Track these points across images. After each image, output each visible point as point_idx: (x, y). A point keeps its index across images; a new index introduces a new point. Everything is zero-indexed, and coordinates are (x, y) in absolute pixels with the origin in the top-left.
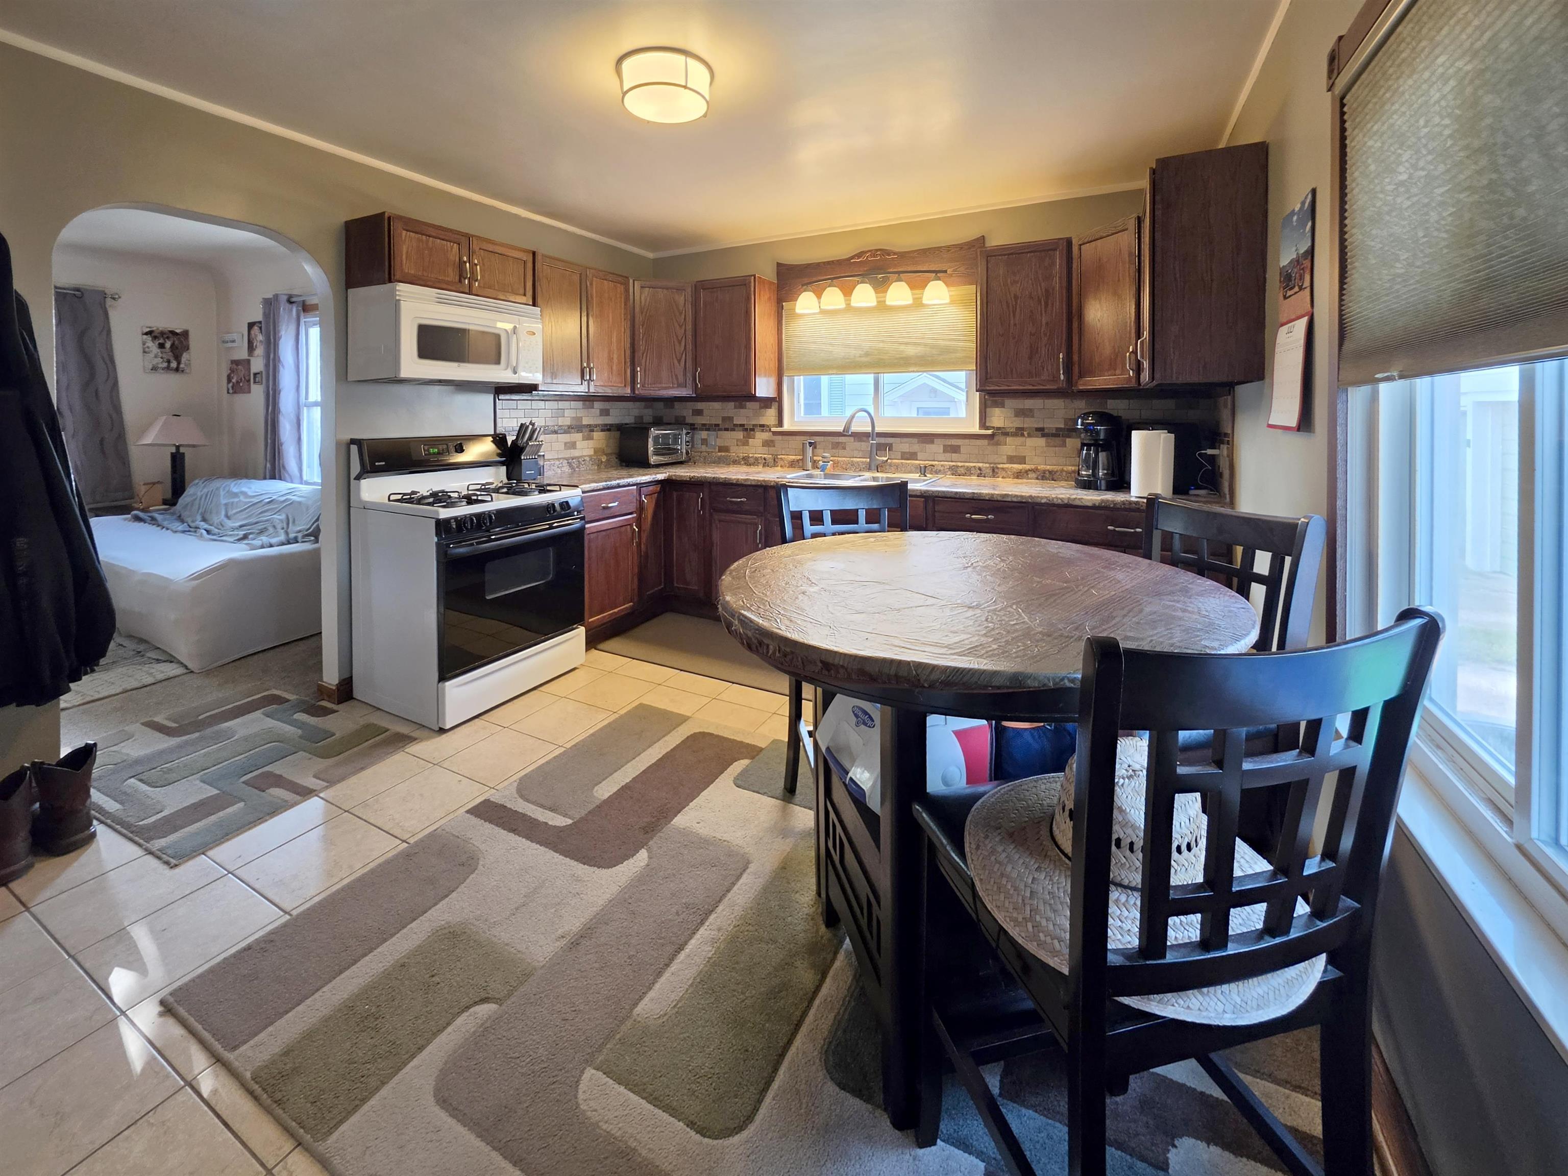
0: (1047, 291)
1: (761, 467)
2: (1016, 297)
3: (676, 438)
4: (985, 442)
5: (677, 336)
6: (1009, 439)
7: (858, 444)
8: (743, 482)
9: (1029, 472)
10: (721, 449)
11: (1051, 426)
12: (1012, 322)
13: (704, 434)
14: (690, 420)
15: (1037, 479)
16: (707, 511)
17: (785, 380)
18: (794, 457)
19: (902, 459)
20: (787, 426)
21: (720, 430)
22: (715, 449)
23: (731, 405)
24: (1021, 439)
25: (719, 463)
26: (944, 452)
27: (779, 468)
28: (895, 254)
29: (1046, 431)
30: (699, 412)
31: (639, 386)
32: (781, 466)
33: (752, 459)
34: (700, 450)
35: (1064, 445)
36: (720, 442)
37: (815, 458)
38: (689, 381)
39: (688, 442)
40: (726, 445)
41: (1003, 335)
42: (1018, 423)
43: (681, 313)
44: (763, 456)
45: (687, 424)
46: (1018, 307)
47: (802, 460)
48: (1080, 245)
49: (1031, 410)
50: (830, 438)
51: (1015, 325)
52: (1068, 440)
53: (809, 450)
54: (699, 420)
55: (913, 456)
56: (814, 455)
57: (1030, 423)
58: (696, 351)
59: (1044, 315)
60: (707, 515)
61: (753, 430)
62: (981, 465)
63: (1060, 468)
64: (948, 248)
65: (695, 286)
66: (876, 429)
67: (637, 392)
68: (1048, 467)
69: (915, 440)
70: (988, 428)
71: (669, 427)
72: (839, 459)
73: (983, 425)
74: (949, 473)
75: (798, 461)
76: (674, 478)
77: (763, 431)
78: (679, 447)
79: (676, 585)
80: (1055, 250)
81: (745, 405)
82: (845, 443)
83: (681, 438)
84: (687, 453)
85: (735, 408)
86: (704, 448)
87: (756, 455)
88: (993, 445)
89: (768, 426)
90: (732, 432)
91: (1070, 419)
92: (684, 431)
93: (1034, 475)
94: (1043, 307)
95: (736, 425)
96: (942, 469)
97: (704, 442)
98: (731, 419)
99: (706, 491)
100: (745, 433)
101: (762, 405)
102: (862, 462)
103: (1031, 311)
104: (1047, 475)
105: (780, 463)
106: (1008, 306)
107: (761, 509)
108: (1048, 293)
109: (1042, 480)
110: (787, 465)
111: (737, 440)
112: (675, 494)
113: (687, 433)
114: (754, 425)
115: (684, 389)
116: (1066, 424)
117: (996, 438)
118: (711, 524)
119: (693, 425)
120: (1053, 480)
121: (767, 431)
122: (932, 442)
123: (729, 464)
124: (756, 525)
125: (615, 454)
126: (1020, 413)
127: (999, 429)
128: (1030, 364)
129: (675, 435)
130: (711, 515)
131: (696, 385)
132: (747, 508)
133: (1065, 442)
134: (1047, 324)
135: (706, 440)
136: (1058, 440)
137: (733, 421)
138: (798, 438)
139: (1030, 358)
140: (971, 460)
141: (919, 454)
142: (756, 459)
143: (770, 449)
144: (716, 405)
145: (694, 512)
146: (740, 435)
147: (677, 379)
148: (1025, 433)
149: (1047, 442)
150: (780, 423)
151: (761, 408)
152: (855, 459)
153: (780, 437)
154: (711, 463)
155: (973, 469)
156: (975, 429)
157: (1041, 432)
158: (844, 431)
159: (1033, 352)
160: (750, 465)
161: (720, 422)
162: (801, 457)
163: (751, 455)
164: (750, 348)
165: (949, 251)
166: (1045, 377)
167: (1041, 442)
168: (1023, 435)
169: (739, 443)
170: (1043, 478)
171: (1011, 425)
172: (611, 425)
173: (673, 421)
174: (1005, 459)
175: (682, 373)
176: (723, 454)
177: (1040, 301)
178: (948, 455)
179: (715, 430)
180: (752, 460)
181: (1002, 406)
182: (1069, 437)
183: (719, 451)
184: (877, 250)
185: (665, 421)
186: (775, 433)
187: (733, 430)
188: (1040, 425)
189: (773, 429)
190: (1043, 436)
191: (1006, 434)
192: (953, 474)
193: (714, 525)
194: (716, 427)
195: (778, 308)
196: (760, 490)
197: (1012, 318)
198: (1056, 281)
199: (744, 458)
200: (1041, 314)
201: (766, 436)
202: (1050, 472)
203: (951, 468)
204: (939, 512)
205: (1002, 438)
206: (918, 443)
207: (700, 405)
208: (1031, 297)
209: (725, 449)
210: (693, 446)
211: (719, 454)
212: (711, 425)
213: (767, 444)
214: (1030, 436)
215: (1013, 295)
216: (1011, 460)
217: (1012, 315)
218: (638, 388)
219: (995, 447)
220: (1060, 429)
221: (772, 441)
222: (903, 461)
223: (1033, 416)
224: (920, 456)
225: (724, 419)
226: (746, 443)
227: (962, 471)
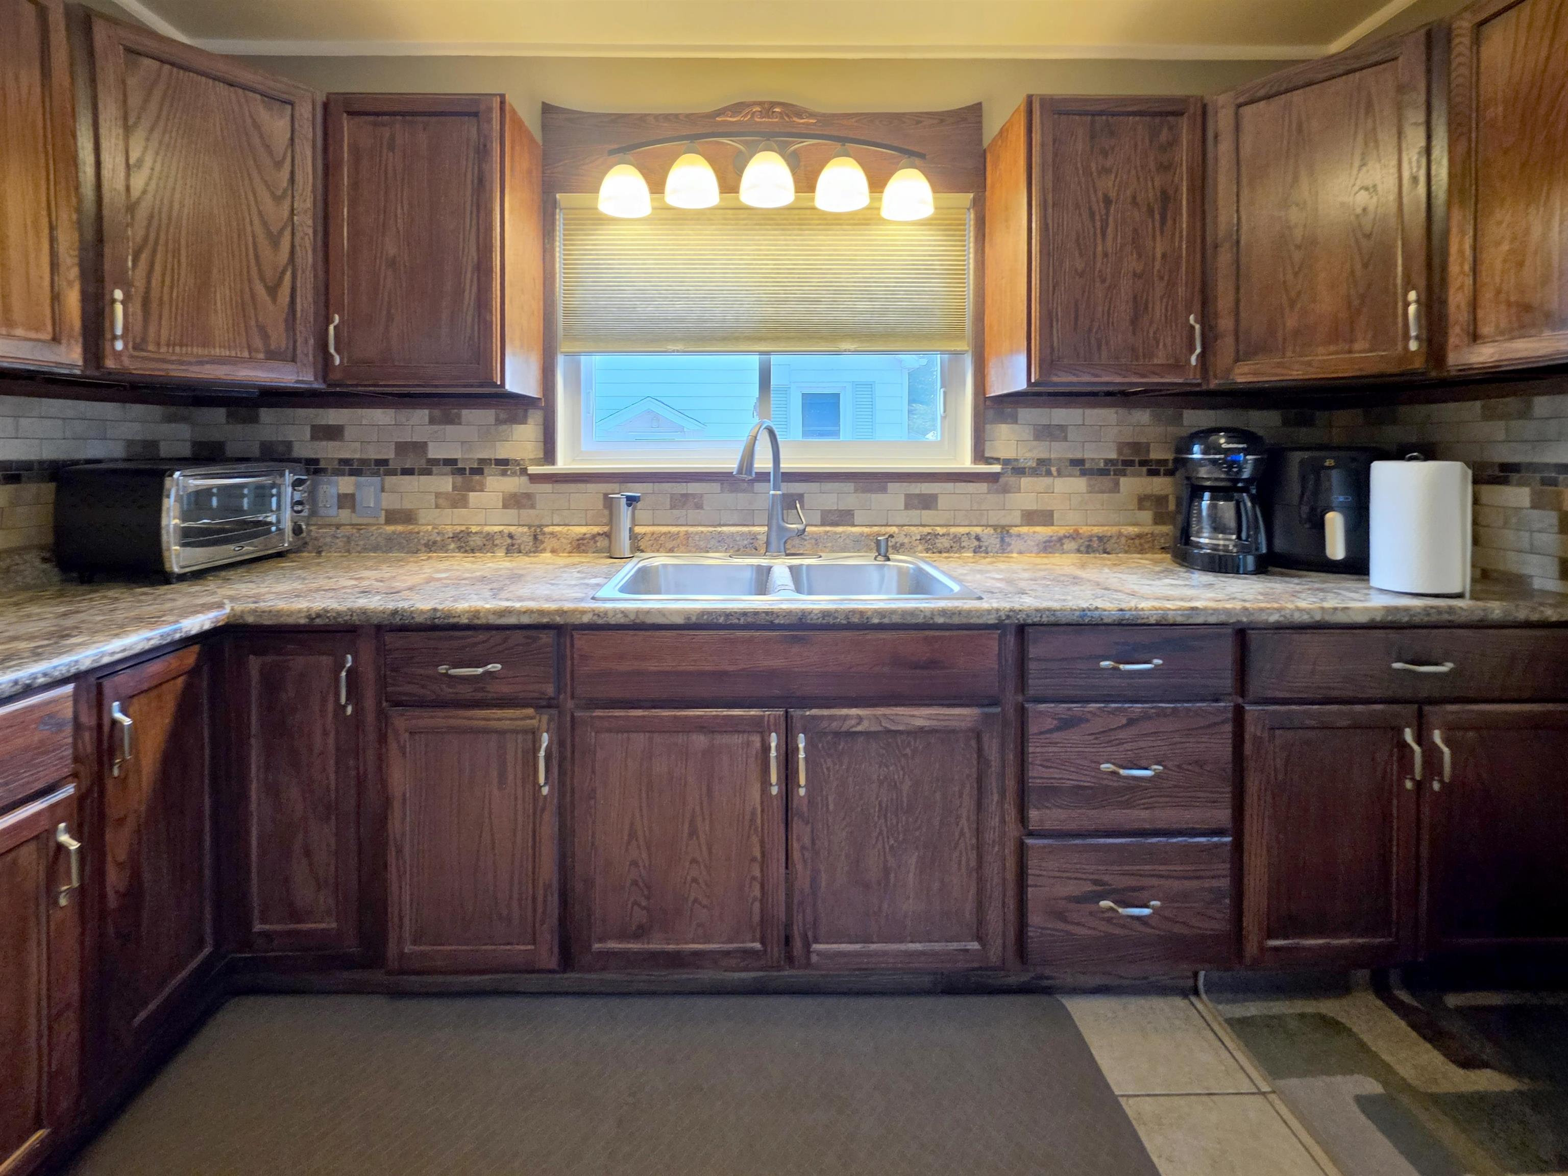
0: (1164, 193)
1: (501, 553)
2: (1107, 201)
3: (262, 496)
4: (983, 487)
5: (265, 224)
6: (1025, 481)
7: (729, 498)
8: (494, 620)
9: (1065, 541)
10: (392, 517)
11: (1095, 456)
12: (1100, 248)
13: (346, 484)
14: (305, 449)
15: (1078, 551)
16: (369, 703)
17: (561, 361)
18: (584, 529)
19: (823, 524)
20: (564, 463)
21: (393, 473)
22: (377, 518)
23: (421, 415)
24: (1048, 480)
25: (390, 550)
26: (907, 507)
27: (548, 555)
28: (811, 115)
29: (1087, 466)
30: (333, 433)
31: (119, 345)
32: (553, 551)
33: (476, 538)
34: (335, 521)
35: (1116, 488)
36: (389, 501)
37: (638, 529)
38: (307, 348)
39: (299, 503)
40: (409, 506)
41: (1081, 275)
42: (1040, 450)
43: (278, 165)
44: (507, 530)
45: (298, 461)
46: (1111, 219)
47: (607, 535)
48: (1239, 106)
49: (1063, 428)
50: (667, 487)
51: (1106, 255)
52: (1123, 480)
53: (625, 514)
54: (329, 451)
55: (845, 517)
56: (634, 523)
57: (1058, 451)
58: (327, 272)
59: (1158, 238)
60: (370, 718)
61: (478, 471)
62: (978, 530)
63: (1113, 530)
64: (918, 118)
65: (326, 106)
66: (782, 465)
67: (110, 363)
68: (1096, 530)
69: (850, 486)
70: (989, 461)
71: (242, 467)
72: (691, 529)
73: (979, 455)
74: (920, 548)
75: (594, 537)
76: (250, 619)
77: (504, 473)
78: (272, 518)
79: (258, 927)
80: (1182, 114)
81: (459, 416)
82: (701, 496)
83: (279, 495)
84: (297, 530)
85: (432, 421)
86: (345, 515)
87: (487, 529)
88: (997, 492)
89: (517, 462)
90: (423, 478)
91: (1128, 443)
92: (289, 478)
93: (1073, 545)
94: (1157, 224)
95: (435, 462)
96: (906, 541)
97: (347, 501)
98: (420, 447)
99: (367, 648)
100: (459, 479)
101: (503, 416)
102: (742, 534)
103: (1135, 231)
104: (1095, 544)
105: (549, 543)
106: (1092, 215)
107: (550, 690)
108: (1167, 198)
109: (1088, 553)
110: (568, 548)
111: (438, 495)
112: (254, 664)
113: (297, 484)
114: (481, 461)
115: (290, 366)
116: (1120, 452)
117: (1002, 480)
118: (382, 739)
119: (316, 461)
120: (1105, 552)
121: (514, 474)
122: (884, 490)
123: (417, 551)
124: (534, 734)
125: (42, 548)
126: (1046, 433)
127: (1006, 462)
128: (1134, 333)
129: (260, 487)
130: (382, 716)
131: (327, 358)
132: (505, 689)
133: (1117, 484)
134: (1164, 256)
135: (352, 496)
136: (1106, 481)
137: (425, 452)
138: (591, 487)
139: (1134, 321)
140: (957, 522)
141: (856, 513)
142: (490, 537)
143: (524, 512)
144: (380, 416)
145: (323, 711)
146: (445, 483)
147: (265, 337)
148: (1054, 469)
149: (1089, 485)
150: (549, 455)
151: (499, 422)
152: (725, 529)
153: (547, 487)
154: (365, 549)
155: (964, 538)
156: (965, 462)
157: (1079, 466)
158: (740, 471)
159: (1140, 307)
160: (473, 551)
161: (390, 454)
162: (606, 529)
163: (474, 529)
164: (489, 271)
165: (918, 122)
166: (1160, 358)
167: (1079, 484)
168: (1049, 473)
169: (441, 501)
170: (1089, 549)
171: (1028, 455)
172: (27, 466)
173: (256, 451)
174: (1017, 517)
175: (282, 327)
176: (400, 528)
177: (1151, 212)
178: (915, 513)
179: (376, 474)
180: (477, 541)
181: (1015, 421)
182: (1125, 475)
183: (388, 521)
184: (773, 104)
185: (232, 450)
186: (535, 478)
187: (427, 472)
188: (1079, 456)
189: (533, 469)
190: (1083, 473)
191: (1020, 471)
192: (927, 550)
193: (393, 746)
194: (381, 467)
195: (544, 202)
196: (546, 638)
197: (1099, 241)
198: (1181, 173)
199: (456, 537)
200: (1154, 237)
201: (513, 484)
202: (1100, 539)
203: (923, 539)
204: (1038, 660)
205: (1012, 480)
206: (856, 491)
207: (333, 416)
208: (1134, 201)
209: (408, 517)
210: (313, 513)
211: (390, 529)
212: (363, 462)
213: (514, 501)
214: (1060, 474)
215: (1100, 195)
216: (1031, 518)
217: (1099, 235)
218: (118, 355)
219: (1002, 496)
220: (1111, 461)
221: (529, 496)
222: (828, 528)
223: (1065, 439)
224: (858, 517)
225: (402, 448)
226: (458, 501)
227: (944, 542)
